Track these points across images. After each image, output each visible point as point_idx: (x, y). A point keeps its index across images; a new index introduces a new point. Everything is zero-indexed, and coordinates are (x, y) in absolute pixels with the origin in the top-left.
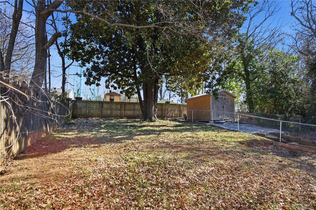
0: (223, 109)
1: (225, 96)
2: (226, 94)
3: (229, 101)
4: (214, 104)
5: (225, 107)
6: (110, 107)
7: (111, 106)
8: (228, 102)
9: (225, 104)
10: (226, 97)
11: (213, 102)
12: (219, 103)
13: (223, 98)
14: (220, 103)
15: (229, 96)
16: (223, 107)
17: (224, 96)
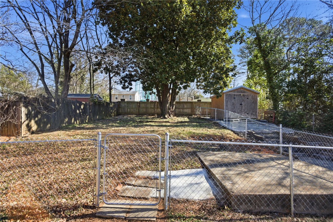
0: (241, 107)
1: (244, 93)
2: (245, 91)
3: (250, 97)
4: (229, 102)
5: (243, 105)
6: (145, 107)
7: (146, 105)
8: (248, 98)
9: (243, 101)
10: (246, 94)
11: (227, 100)
12: (235, 100)
13: (242, 95)
14: (237, 100)
15: (250, 92)
16: (241, 104)
17: (242, 93)
